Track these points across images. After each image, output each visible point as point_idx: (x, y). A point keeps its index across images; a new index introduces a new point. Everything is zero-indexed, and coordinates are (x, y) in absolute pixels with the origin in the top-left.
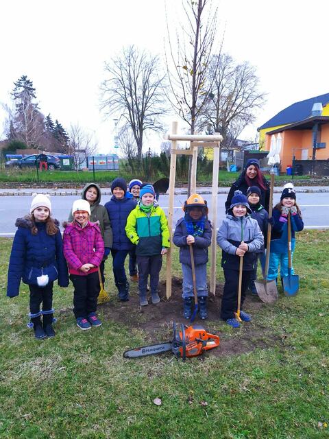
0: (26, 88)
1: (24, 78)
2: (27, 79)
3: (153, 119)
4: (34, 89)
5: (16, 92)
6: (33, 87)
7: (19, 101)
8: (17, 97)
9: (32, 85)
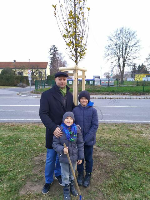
0: (54, 50)
1: (54, 46)
2: (55, 47)
3: (131, 62)
4: (58, 51)
5: (50, 52)
6: (57, 50)
7: (52, 56)
8: (51, 54)
9: (57, 49)
